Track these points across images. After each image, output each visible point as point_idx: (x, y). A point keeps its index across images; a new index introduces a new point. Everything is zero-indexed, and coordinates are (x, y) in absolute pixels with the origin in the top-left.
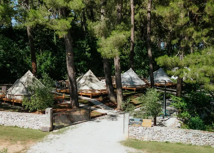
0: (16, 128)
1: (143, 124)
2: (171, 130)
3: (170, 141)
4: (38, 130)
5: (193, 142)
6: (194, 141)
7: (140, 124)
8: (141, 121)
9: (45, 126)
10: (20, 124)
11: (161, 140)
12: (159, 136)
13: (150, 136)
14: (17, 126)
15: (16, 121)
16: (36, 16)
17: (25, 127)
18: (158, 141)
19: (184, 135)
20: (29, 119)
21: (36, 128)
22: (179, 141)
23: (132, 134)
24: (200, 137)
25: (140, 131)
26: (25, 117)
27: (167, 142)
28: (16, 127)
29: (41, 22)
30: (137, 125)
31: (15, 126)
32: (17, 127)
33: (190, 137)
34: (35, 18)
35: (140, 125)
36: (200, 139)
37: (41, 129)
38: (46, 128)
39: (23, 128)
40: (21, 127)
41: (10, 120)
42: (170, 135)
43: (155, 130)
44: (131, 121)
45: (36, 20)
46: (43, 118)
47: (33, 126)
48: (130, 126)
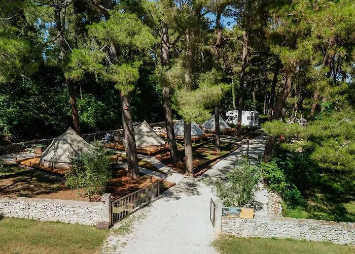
0: (59, 224)
1: (242, 215)
2: (279, 223)
3: (278, 236)
4: (92, 226)
5: (308, 237)
6: (310, 236)
7: (238, 215)
8: (239, 210)
9: (101, 221)
10: (64, 218)
11: (266, 236)
12: (263, 230)
13: (251, 231)
14: (60, 220)
15: (57, 214)
16: (83, 61)
17: (73, 222)
18: (262, 237)
19: (297, 228)
20: (78, 211)
21: (88, 222)
22: (289, 237)
23: (226, 229)
24: (318, 230)
25: (237, 225)
26: (71, 209)
27: (273, 238)
28: (58, 222)
29: (91, 69)
30: (232, 216)
31: (56, 220)
32: (60, 222)
33: (306, 231)
34: (83, 64)
35: (237, 217)
36: (319, 233)
37: (95, 224)
38: (103, 223)
39: (69, 223)
40: (66, 222)
41: (48, 213)
42: (278, 229)
43: (258, 223)
44: (225, 212)
45: (84, 67)
46: (98, 209)
47: (84, 220)
48: (223, 217)
